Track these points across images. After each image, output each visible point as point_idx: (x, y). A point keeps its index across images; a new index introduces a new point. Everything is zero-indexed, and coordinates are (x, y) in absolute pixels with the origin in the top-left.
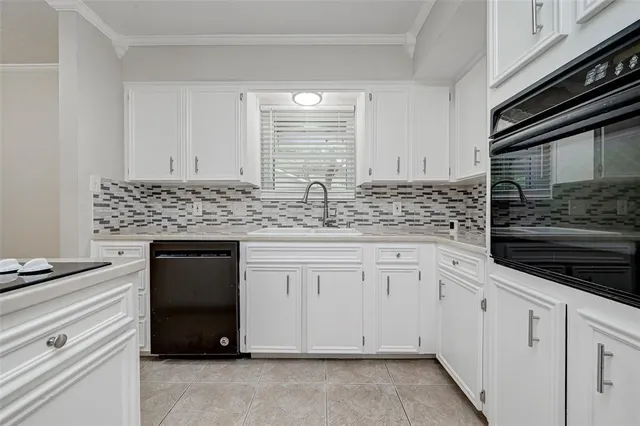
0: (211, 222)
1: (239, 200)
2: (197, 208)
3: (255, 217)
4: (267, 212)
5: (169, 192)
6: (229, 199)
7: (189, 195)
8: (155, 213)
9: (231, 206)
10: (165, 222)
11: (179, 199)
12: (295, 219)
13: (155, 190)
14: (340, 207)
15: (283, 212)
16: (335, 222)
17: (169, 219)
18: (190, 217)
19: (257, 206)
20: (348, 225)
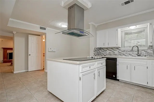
0: (110, 55)
1: (116, 50)
2: (108, 52)
3: (120, 54)
4: (123, 53)
5: (103, 49)
6: (114, 50)
7: (106, 49)
8: (100, 53)
9: (115, 51)
10: (102, 54)
11: (104, 50)
12: (130, 54)
13: (100, 49)
14: (143, 52)
15: (126, 53)
16: (141, 55)
17: (103, 54)
18: (106, 54)
19: (120, 51)
20: (145, 56)
